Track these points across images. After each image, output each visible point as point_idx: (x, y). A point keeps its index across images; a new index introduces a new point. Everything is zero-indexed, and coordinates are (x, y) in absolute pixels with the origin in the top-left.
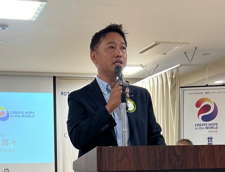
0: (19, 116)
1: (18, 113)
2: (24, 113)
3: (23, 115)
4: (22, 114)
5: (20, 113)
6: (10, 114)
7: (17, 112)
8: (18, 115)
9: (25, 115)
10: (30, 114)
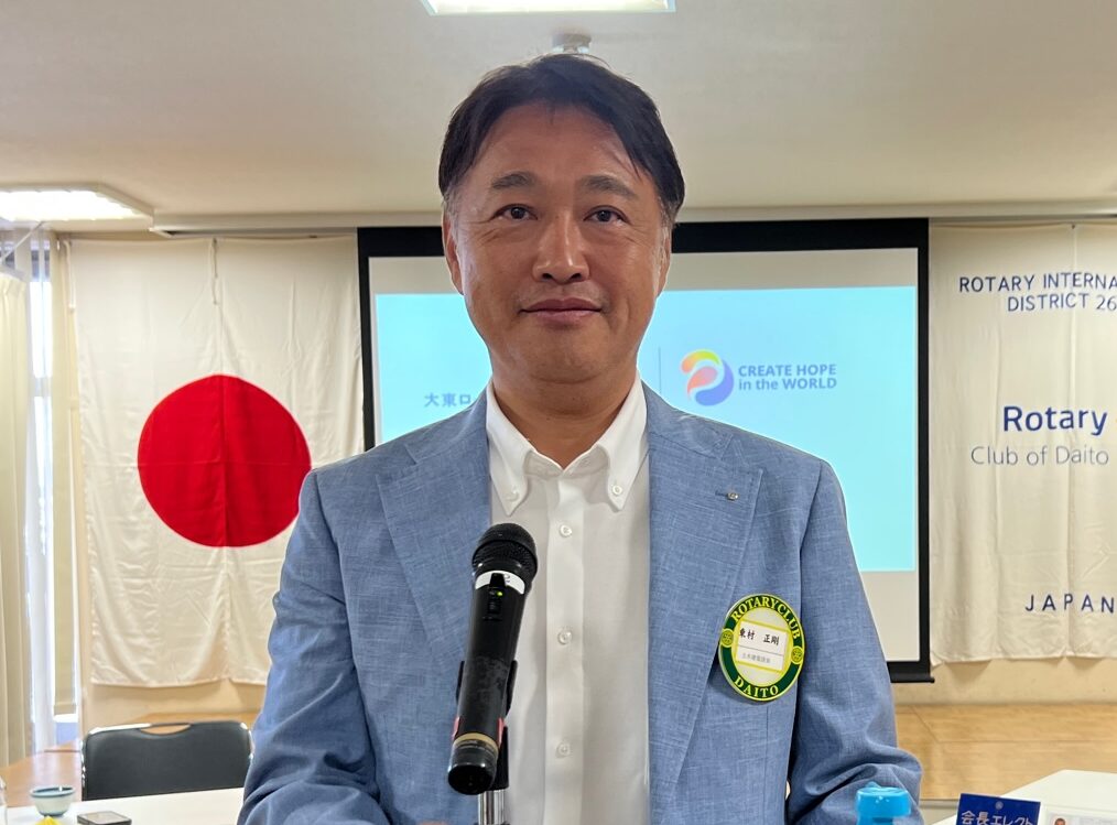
0: (774, 385)
1: (770, 371)
2: (794, 371)
3: (790, 381)
4: (786, 374)
5: (776, 370)
6: (737, 377)
7: (766, 369)
8: (770, 378)
9: (798, 378)
10: (817, 376)
